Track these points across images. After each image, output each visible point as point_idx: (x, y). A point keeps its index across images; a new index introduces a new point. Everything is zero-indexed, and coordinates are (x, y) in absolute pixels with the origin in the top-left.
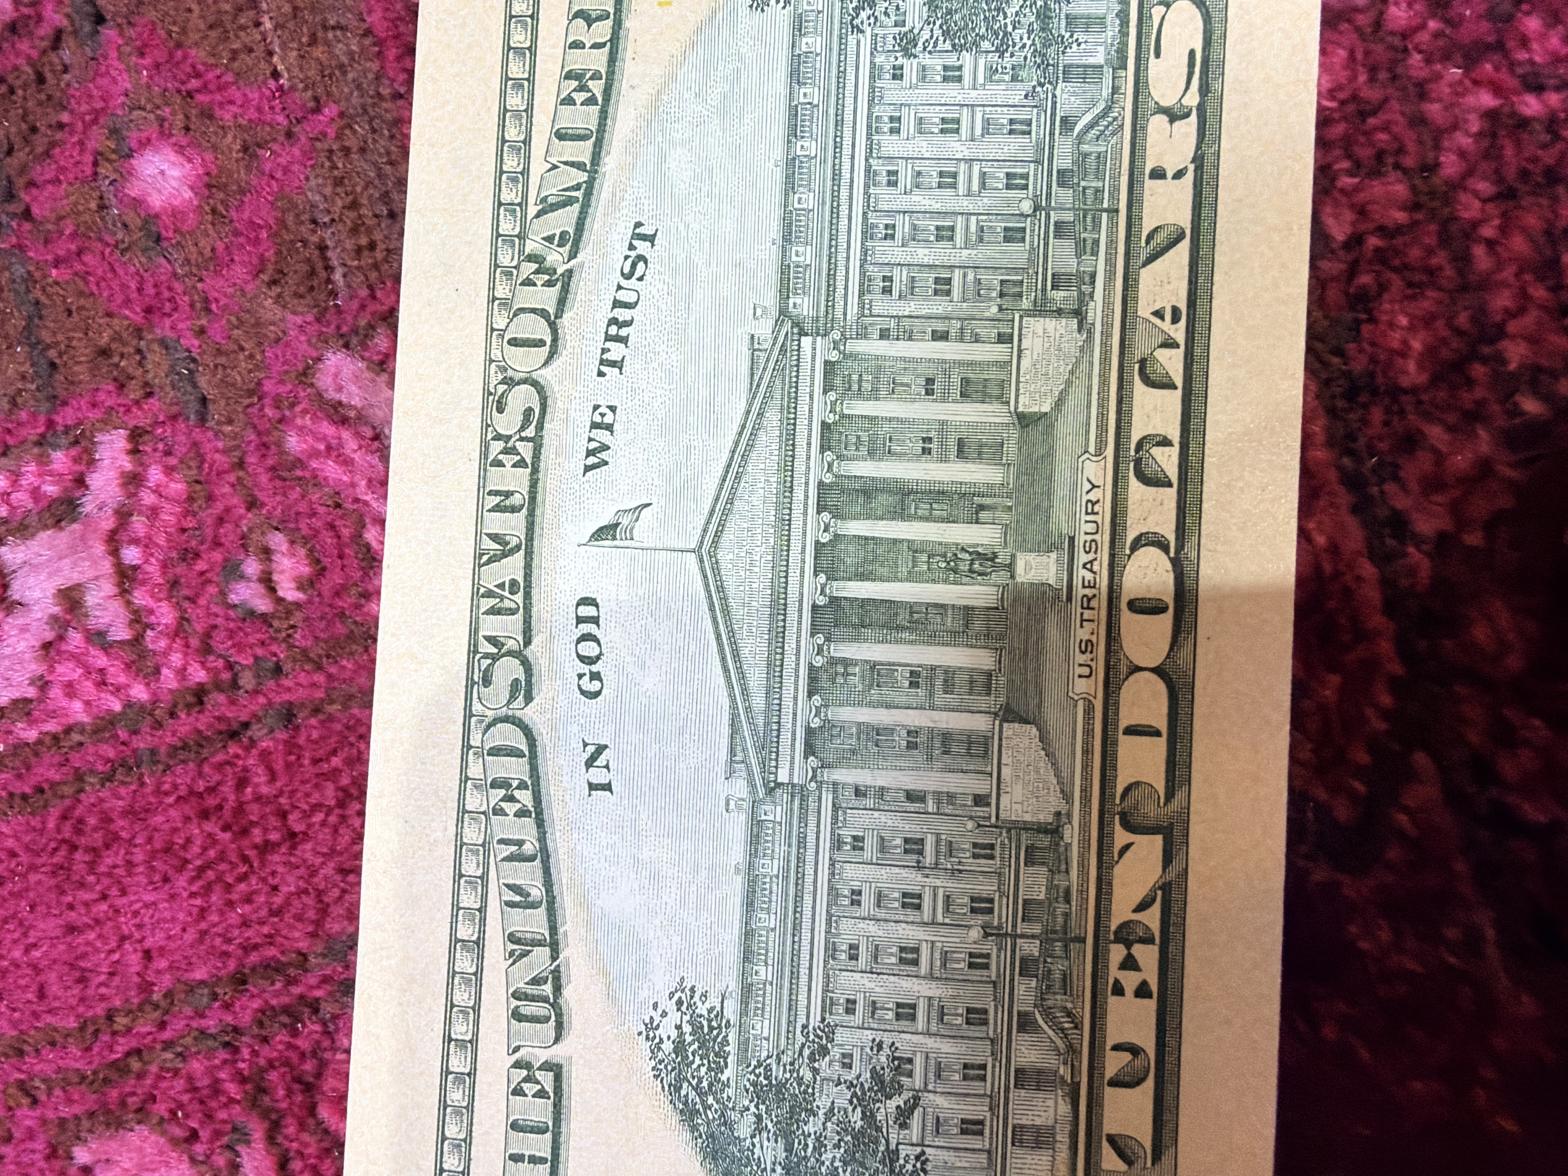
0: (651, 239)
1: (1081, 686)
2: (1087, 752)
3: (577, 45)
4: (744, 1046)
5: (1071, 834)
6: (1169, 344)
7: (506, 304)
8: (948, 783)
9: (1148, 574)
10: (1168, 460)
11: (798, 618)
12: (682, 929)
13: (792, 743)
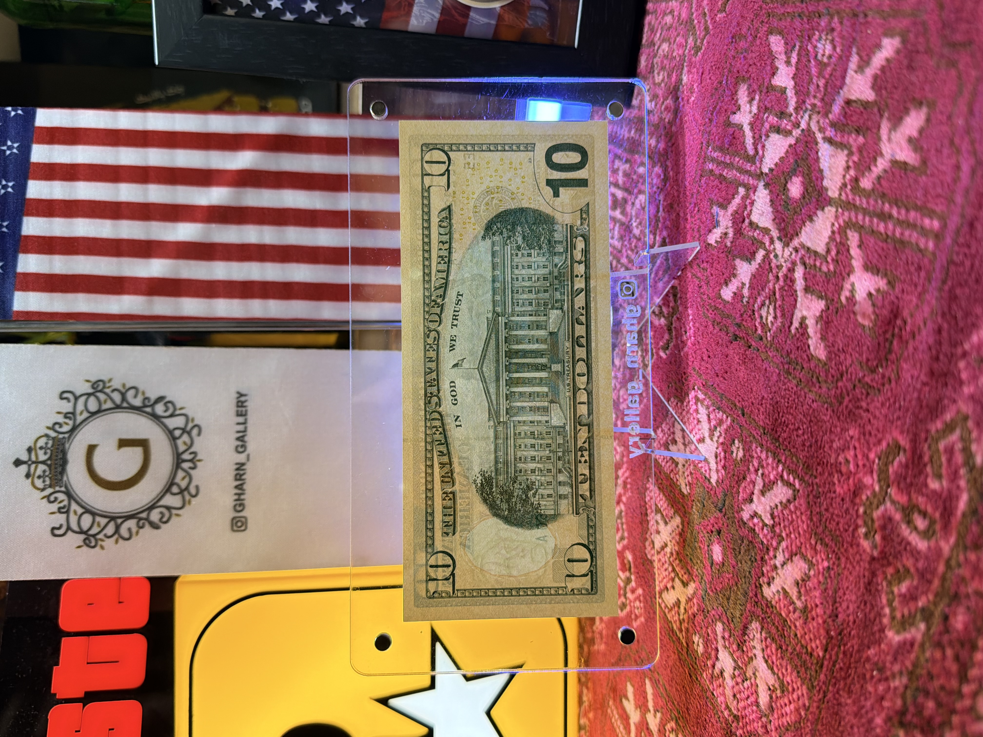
0: (462, 295)
1: (567, 394)
2: (570, 409)
3: (441, 249)
4: (497, 483)
5: (567, 428)
6: (582, 315)
7: (428, 312)
8: (539, 418)
9: (581, 367)
10: (583, 341)
11: (502, 383)
12: (480, 457)
13: (503, 412)
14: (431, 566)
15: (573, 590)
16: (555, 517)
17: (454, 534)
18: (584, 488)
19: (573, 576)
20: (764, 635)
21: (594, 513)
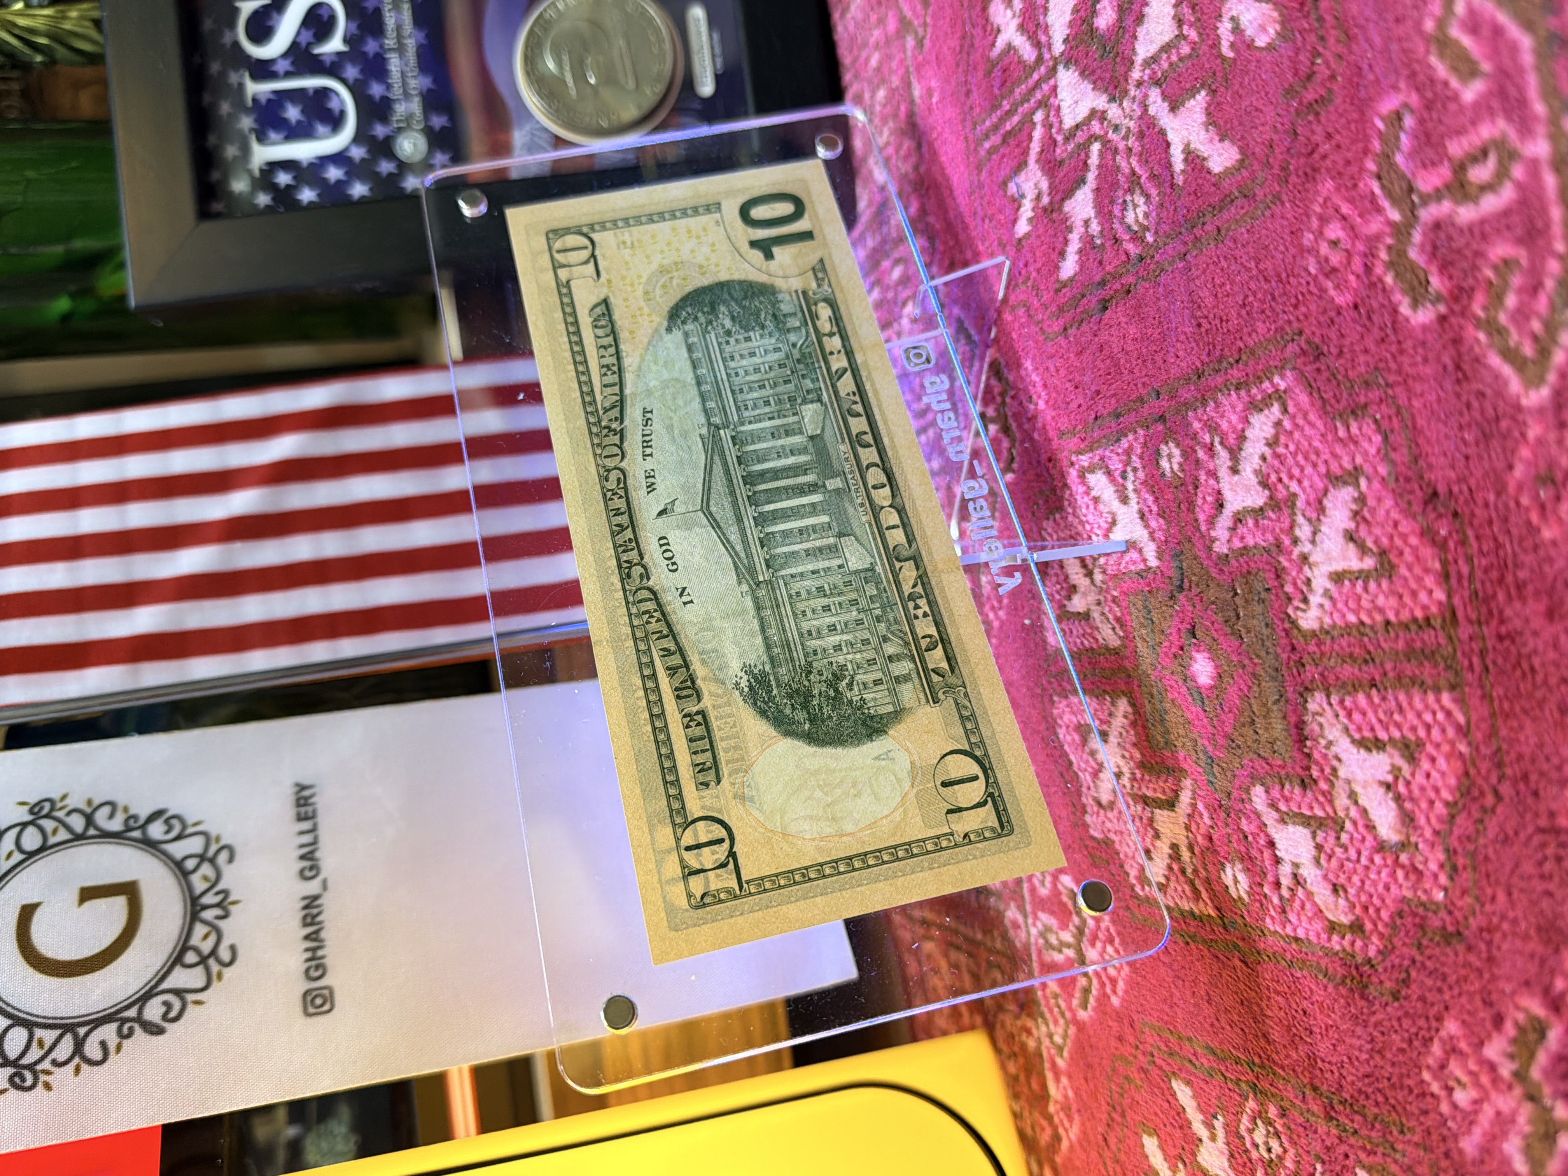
0: (651, 412)
1: (864, 519)
2: (875, 539)
3: (603, 357)
4: (777, 680)
5: (879, 569)
6: (855, 403)
7: (599, 445)
8: (826, 564)
9: (875, 476)
10: (869, 438)
11: (749, 523)
12: (738, 644)
13: (760, 566)
14: (688, 849)
15: (966, 835)
16: (898, 715)
17: (719, 782)
18: (936, 657)
19: (960, 810)
20: (1334, 699)
21: (966, 695)
